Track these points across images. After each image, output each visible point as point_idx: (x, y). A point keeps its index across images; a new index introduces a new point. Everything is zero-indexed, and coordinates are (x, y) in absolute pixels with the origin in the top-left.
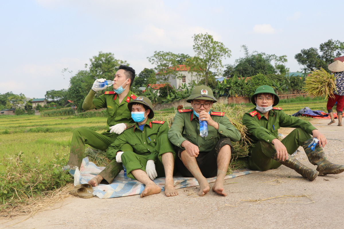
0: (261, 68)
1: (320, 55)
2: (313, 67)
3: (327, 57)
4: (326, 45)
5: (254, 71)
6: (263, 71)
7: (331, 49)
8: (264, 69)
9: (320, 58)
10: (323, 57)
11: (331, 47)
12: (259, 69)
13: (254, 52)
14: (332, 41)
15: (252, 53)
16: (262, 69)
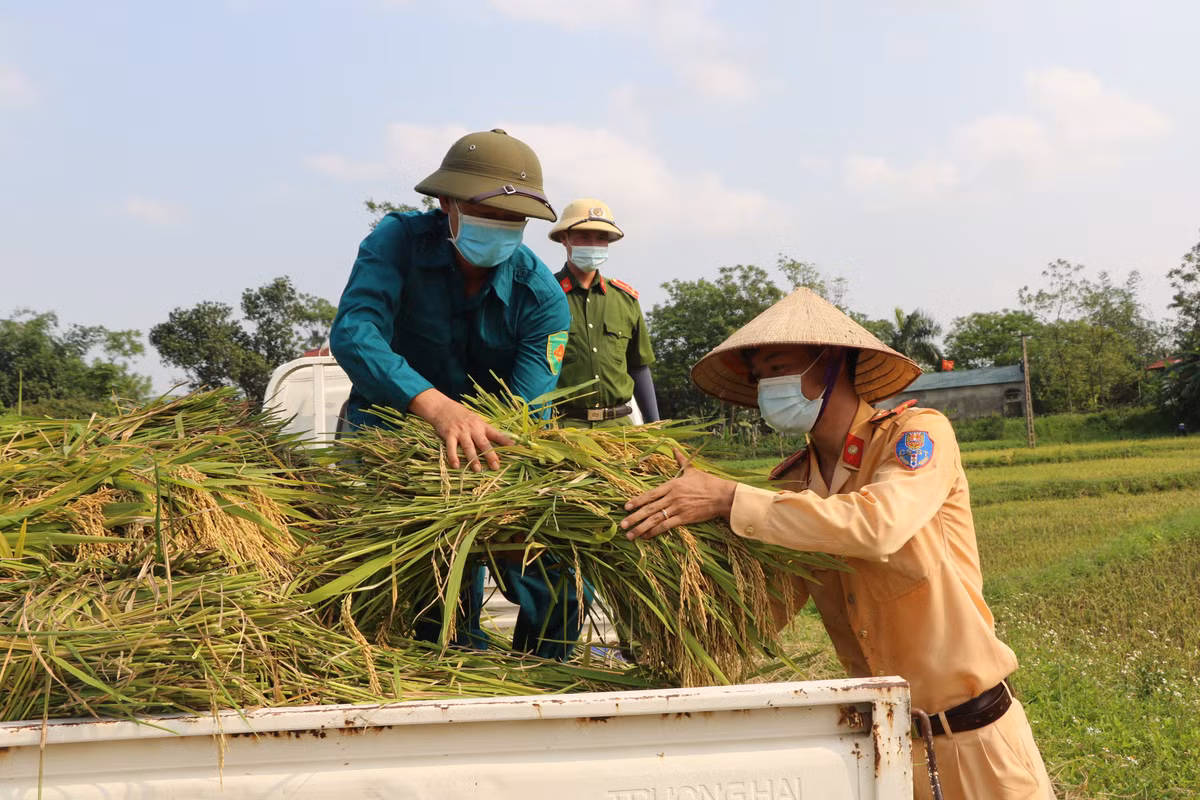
0: (40, 373)
1: (249, 334)
2: (221, 374)
3: (273, 343)
4: (265, 296)
5: (10, 384)
6: (47, 385)
7: (286, 312)
8: (49, 379)
9: (247, 343)
10: (258, 341)
11: (286, 305)
12: (30, 379)
13: (19, 314)
14: (287, 283)
15: (11, 316)
16: (42, 379)
